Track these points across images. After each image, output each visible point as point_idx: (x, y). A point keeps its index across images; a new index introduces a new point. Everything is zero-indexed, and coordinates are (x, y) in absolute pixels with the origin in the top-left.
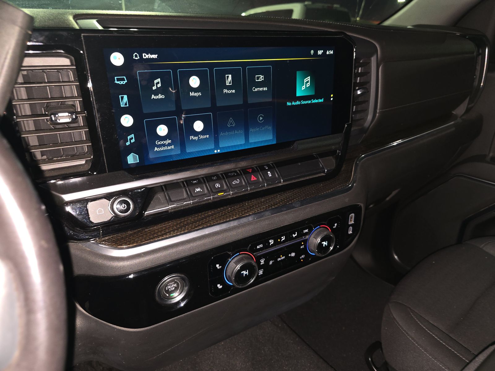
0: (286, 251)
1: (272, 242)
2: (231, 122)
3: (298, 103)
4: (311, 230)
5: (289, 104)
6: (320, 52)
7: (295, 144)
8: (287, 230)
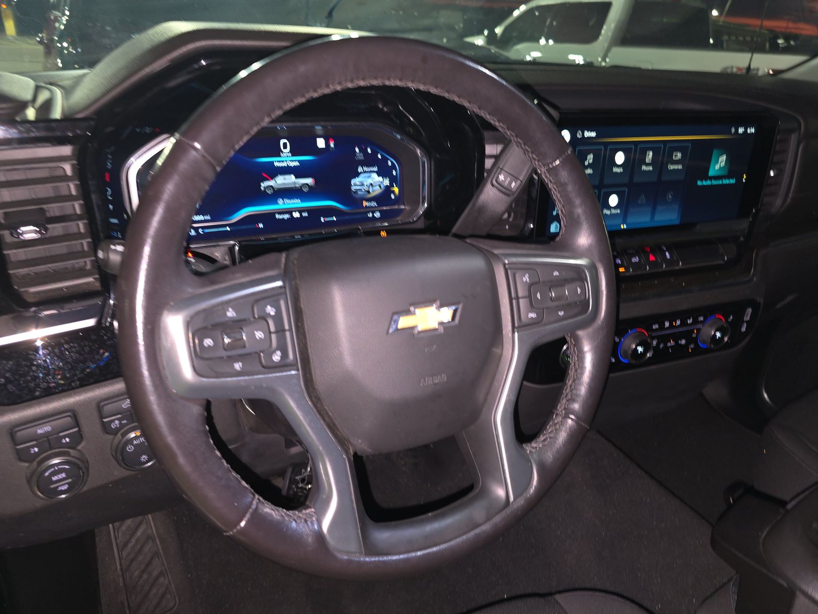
0: (677, 337)
1: (667, 324)
2: (642, 199)
3: (708, 183)
4: (705, 319)
5: (699, 183)
6: (741, 130)
7: (698, 227)
8: (683, 315)
